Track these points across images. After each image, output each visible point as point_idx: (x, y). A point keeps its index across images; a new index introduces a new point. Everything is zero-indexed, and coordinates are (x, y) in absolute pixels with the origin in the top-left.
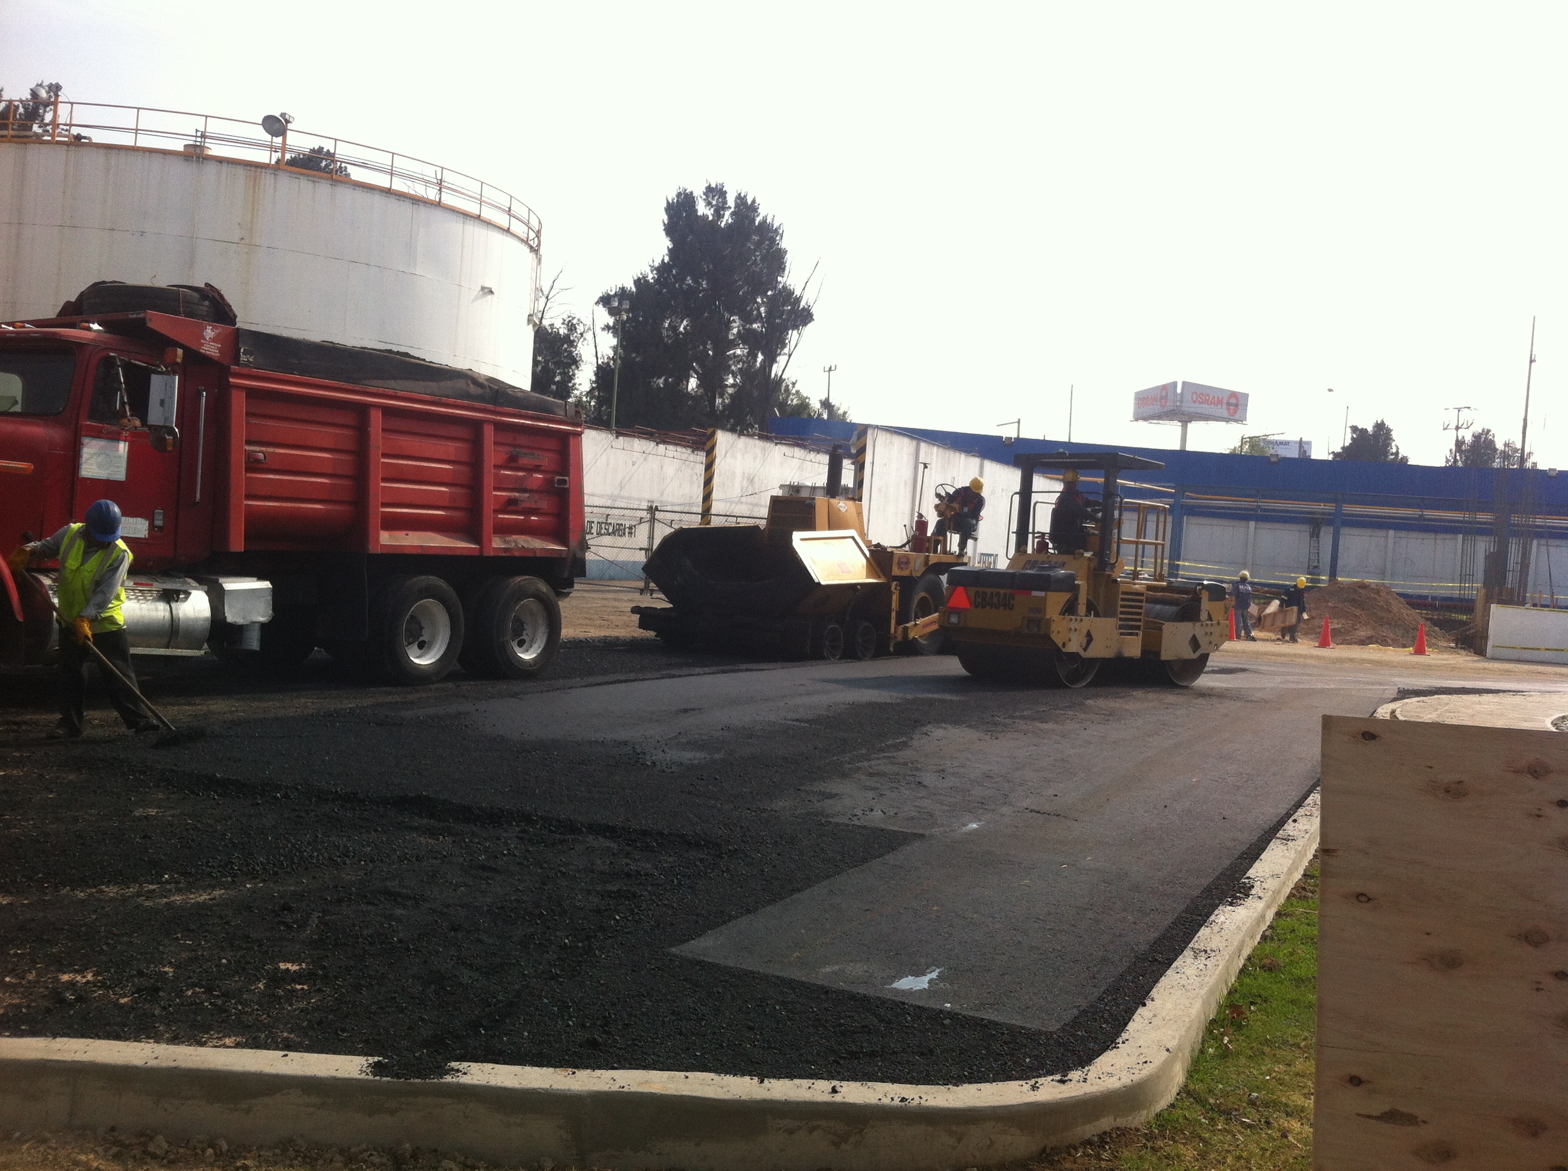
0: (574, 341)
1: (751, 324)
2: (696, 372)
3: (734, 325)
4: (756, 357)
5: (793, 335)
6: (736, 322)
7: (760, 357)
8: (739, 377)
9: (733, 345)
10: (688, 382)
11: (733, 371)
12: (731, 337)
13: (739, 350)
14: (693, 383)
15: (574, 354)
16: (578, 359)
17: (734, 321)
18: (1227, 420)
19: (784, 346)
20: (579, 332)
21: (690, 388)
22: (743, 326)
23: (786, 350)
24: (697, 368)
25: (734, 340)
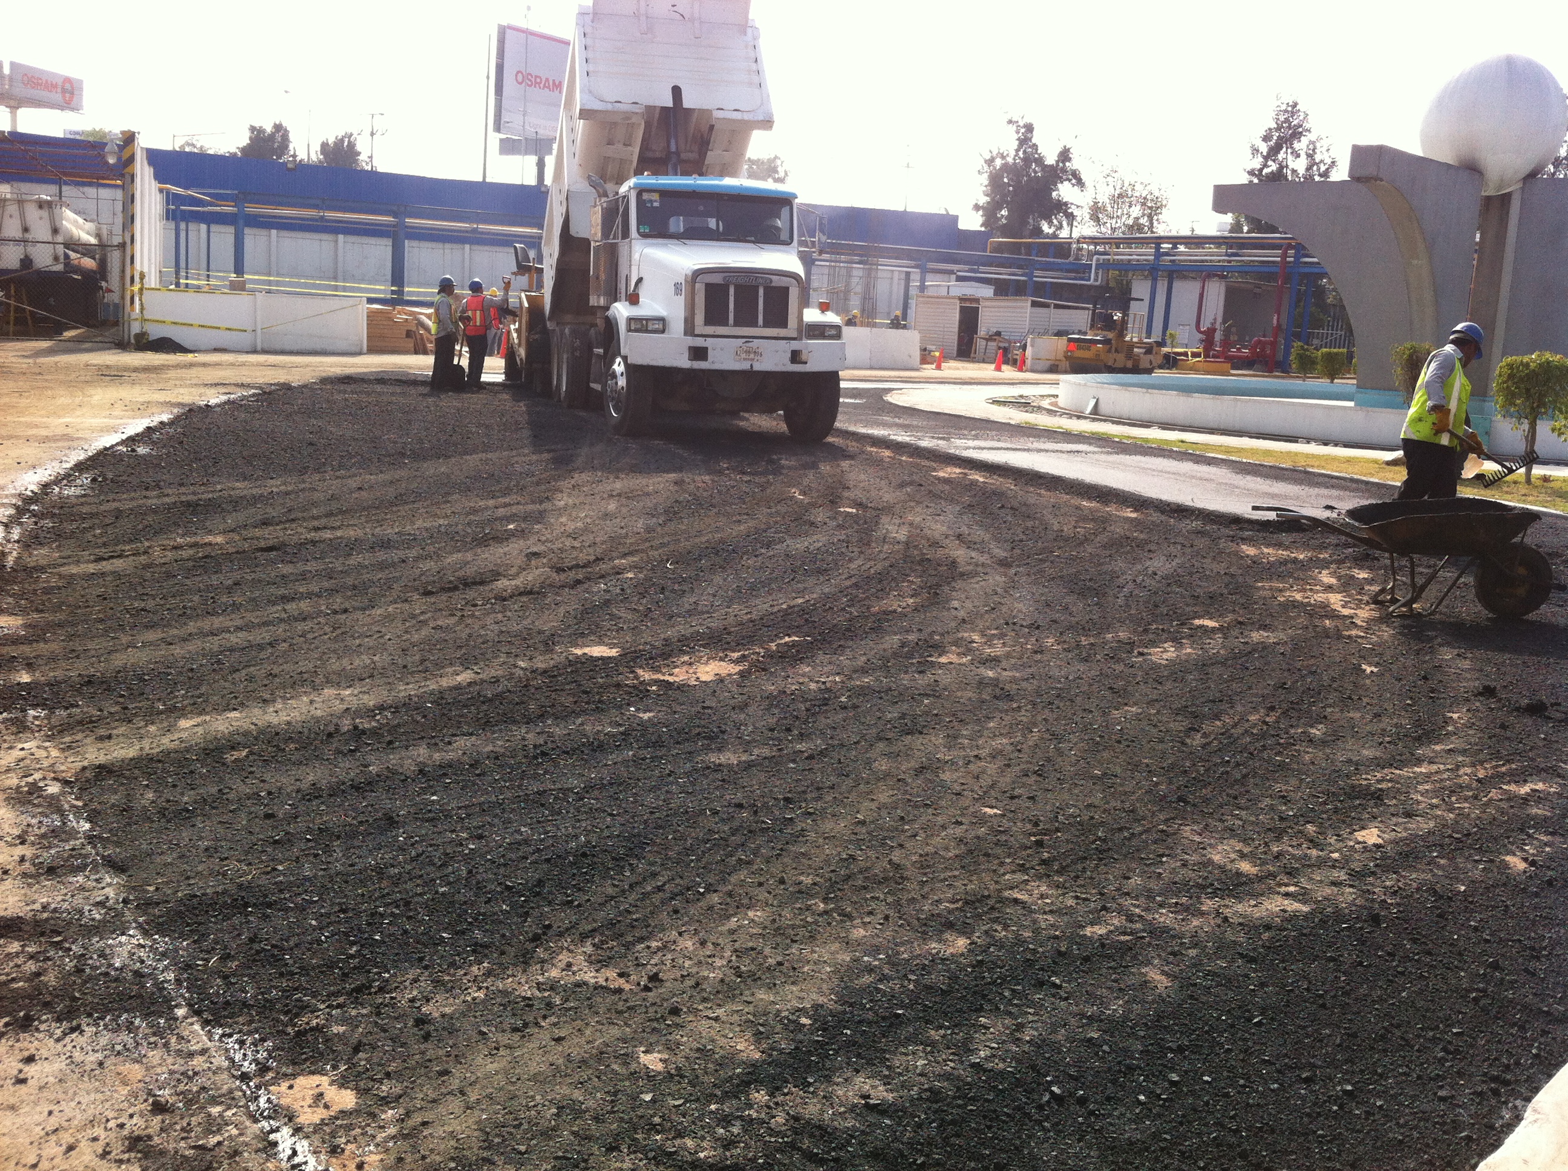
18: (62, 108)
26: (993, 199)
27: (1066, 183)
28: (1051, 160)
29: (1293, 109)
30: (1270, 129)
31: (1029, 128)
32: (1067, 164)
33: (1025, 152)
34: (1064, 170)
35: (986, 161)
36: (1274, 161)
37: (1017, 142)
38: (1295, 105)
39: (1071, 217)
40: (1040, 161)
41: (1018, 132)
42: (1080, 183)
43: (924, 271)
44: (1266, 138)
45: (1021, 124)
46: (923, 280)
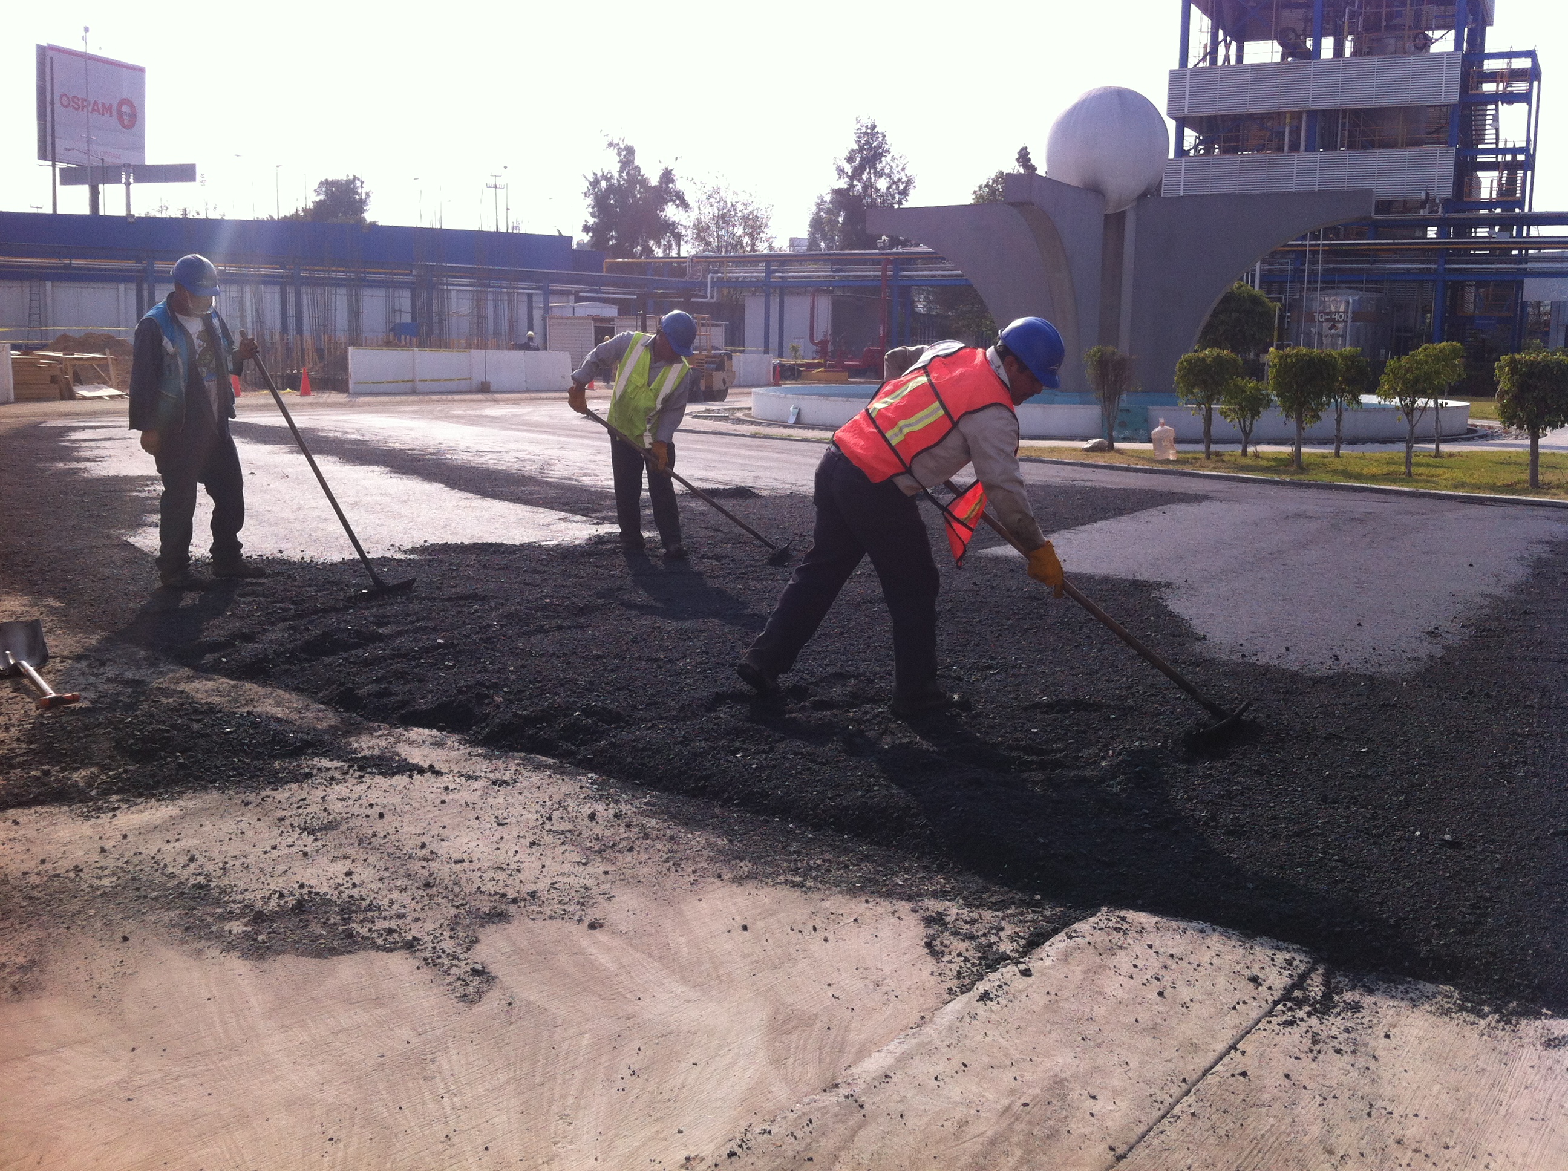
26: (601, 220)
27: (670, 204)
28: (654, 181)
29: (871, 132)
30: (853, 151)
31: (630, 151)
32: (671, 185)
33: (628, 173)
34: (668, 191)
35: (591, 183)
36: (859, 181)
37: (619, 165)
38: (874, 127)
39: (678, 237)
40: (644, 182)
41: (619, 154)
42: (684, 205)
43: (548, 293)
44: (850, 160)
45: (622, 146)
46: (546, 302)
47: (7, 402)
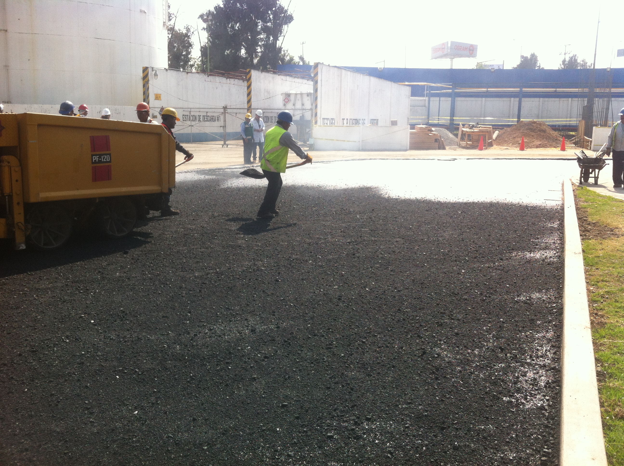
0: (190, 36)
1: (267, 23)
2: (244, 46)
3: (259, 24)
4: (269, 38)
5: (285, 27)
6: (260, 23)
7: (271, 38)
8: (263, 48)
9: (260, 33)
10: (240, 51)
11: (260, 45)
12: (259, 30)
13: (262, 36)
14: (243, 52)
15: (190, 42)
16: (192, 44)
17: (259, 22)
18: (469, 57)
19: (281, 32)
20: (191, 32)
21: (242, 54)
22: (263, 24)
23: (282, 34)
24: (244, 45)
25: (260, 31)
47: (406, 150)
